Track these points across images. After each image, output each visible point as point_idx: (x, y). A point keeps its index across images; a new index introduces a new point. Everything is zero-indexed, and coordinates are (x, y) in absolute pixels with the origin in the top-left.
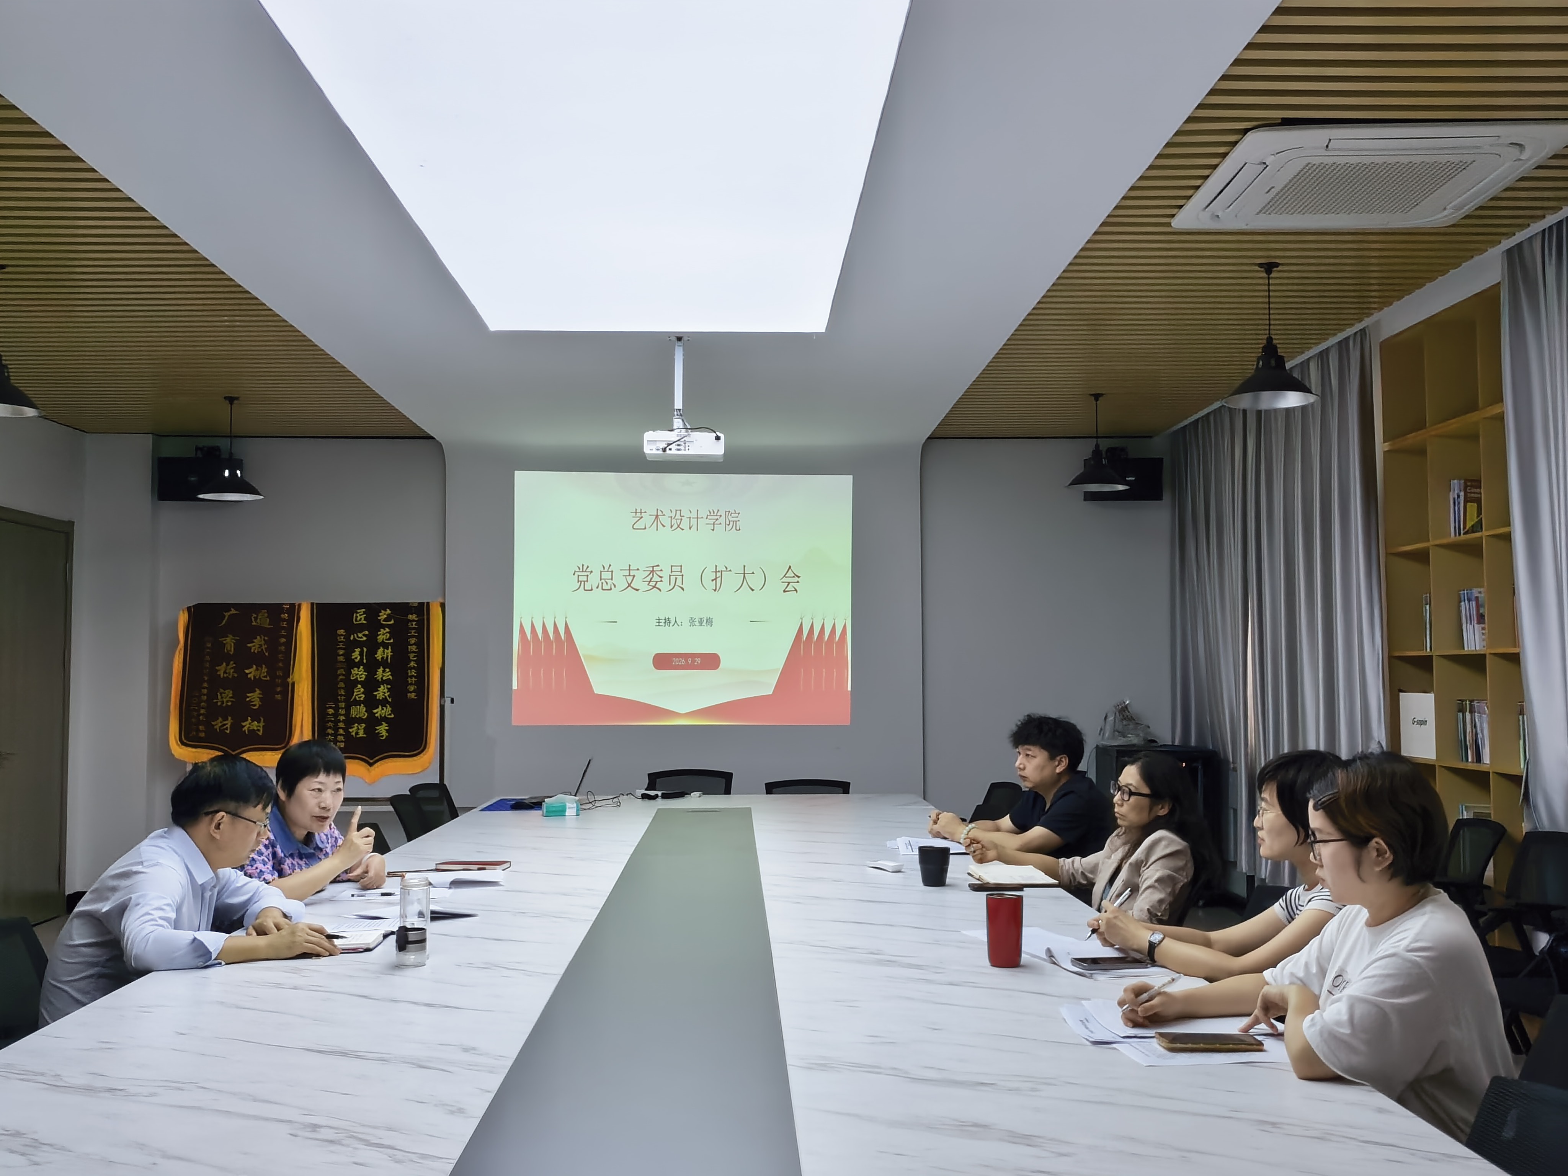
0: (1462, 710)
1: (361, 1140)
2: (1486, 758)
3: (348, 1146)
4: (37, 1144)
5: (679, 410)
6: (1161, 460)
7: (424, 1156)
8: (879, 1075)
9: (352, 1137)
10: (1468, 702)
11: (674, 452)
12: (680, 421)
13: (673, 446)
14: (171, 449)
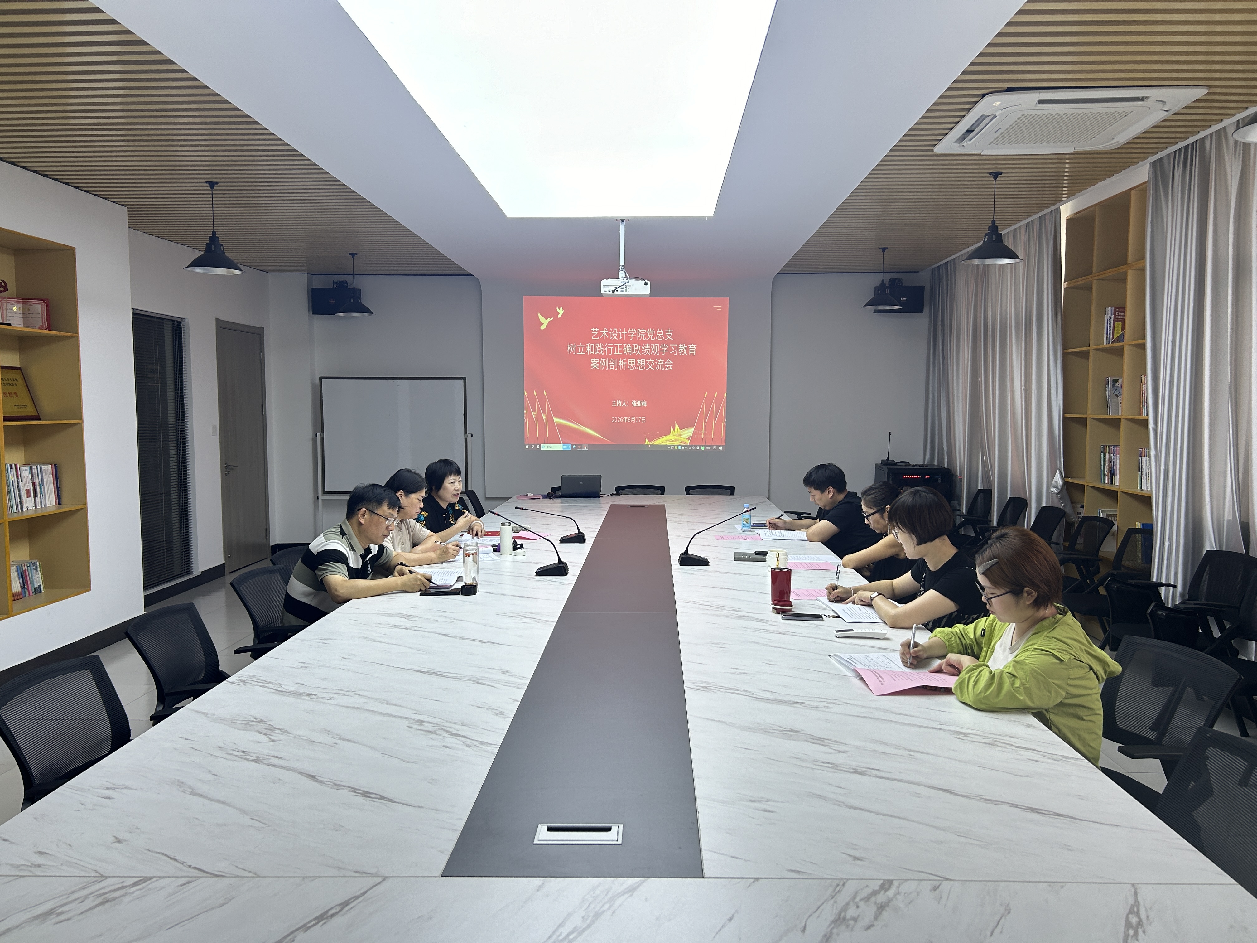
0: (1104, 452)
1: (447, 731)
2: (1117, 483)
3: (440, 735)
4: (272, 729)
5: (623, 265)
6: (923, 287)
7: (482, 743)
8: (737, 695)
9: (442, 729)
10: (1107, 447)
11: (619, 292)
12: (623, 272)
13: (619, 289)
14: (318, 283)
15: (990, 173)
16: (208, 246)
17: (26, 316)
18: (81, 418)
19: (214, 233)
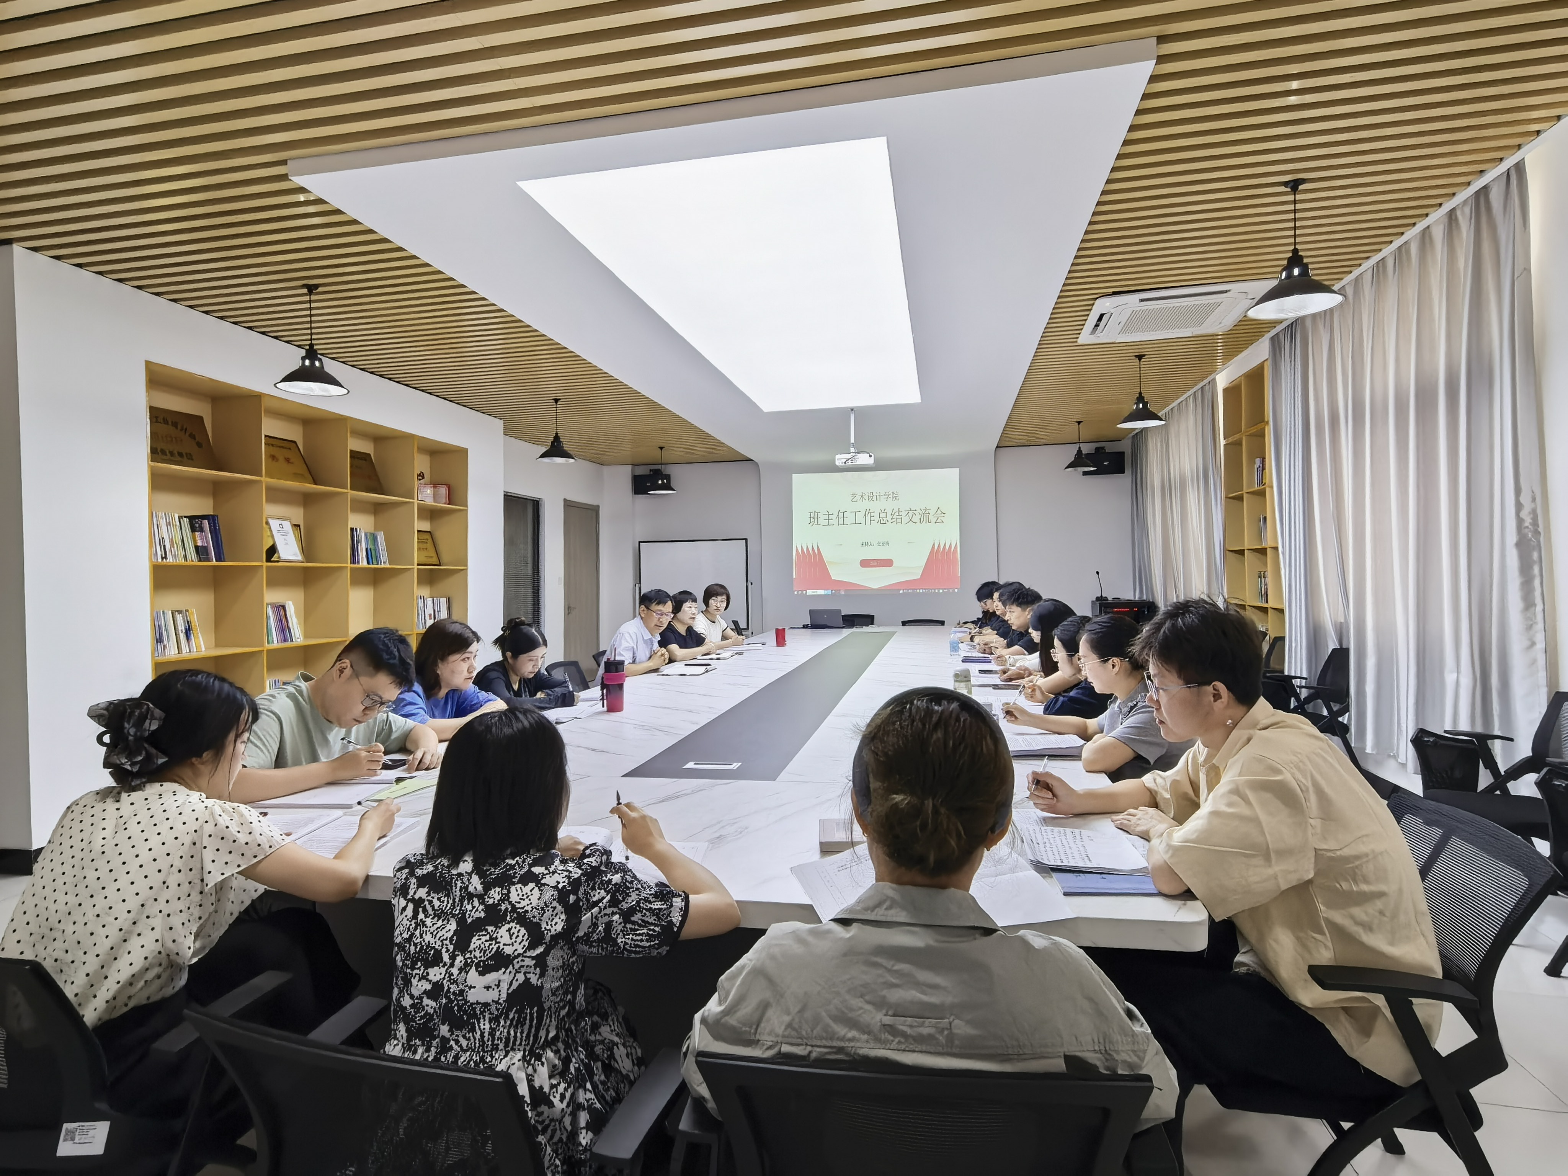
0: (1260, 577)
5: (853, 444)
6: (1123, 453)
10: (1262, 573)
11: (850, 463)
12: (853, 448)
13: (850, 461)
14: (640, 471)
15: (1135, 356)
16: (553, 443)
17: (435, 497)
18: (466, 565)
19: (557, 434)
